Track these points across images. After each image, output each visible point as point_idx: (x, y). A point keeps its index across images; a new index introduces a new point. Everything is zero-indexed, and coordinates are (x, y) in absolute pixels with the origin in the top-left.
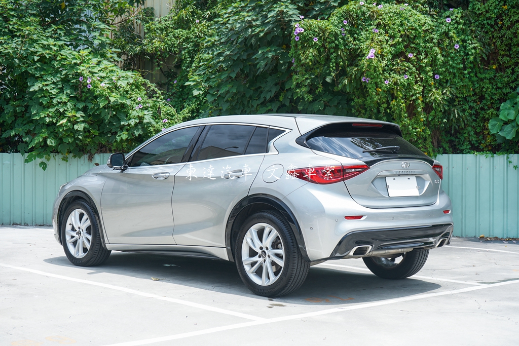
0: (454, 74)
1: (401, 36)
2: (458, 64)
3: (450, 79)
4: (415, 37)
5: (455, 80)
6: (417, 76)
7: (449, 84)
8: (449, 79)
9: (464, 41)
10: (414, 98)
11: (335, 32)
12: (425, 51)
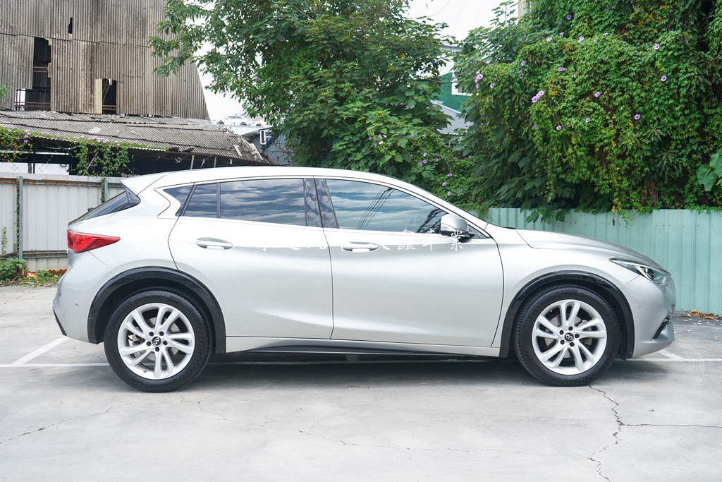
0: (663, 111)
1: (588, 73)
2: (668, 99)
3: (658, 119)
4: (606, 72)
5: (665, 119)
6: (608, 117)
7: (656, 125)
8: (655, 118)
9: (676, 71)
10: (601, 144)
11: (509, 76)
12: (621, 88)
